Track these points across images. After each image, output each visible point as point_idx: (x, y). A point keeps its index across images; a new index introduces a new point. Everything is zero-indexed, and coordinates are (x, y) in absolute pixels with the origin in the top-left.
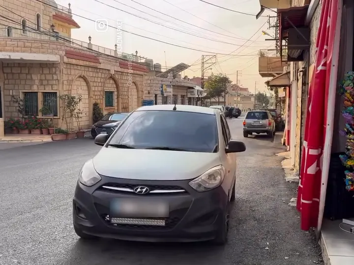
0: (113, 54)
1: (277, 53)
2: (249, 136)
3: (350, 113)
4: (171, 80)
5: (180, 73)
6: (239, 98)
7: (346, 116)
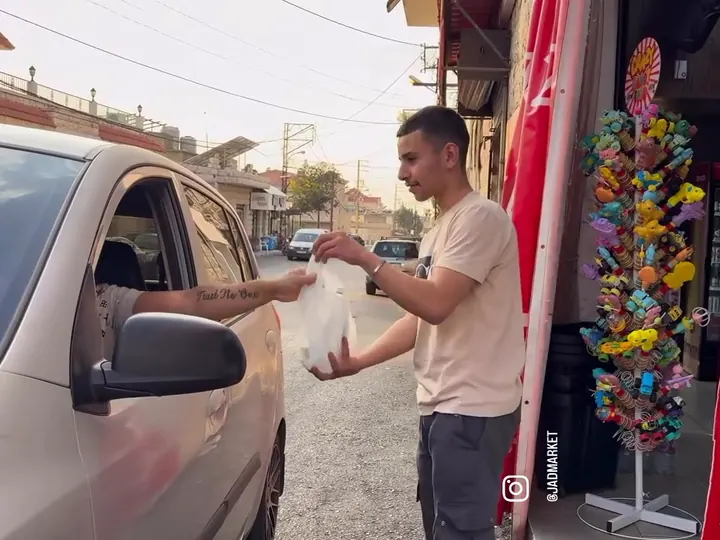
0: (86, 109)
3: (610, 219)
4: (215, 172)
5: (235, 158)
6: (362, 218)
7: (600, 226)
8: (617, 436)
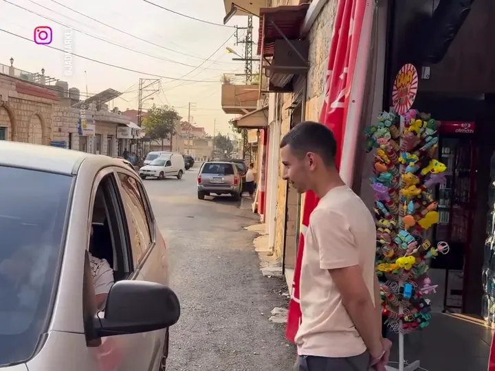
0: (7, 72)
1: (247, 80)
2: (206, 197)
3: (384, 184)
4: (93, 113)
5: (107, 103)
6: (191, 142)
7: (378, 188)
8: (387, 323)
